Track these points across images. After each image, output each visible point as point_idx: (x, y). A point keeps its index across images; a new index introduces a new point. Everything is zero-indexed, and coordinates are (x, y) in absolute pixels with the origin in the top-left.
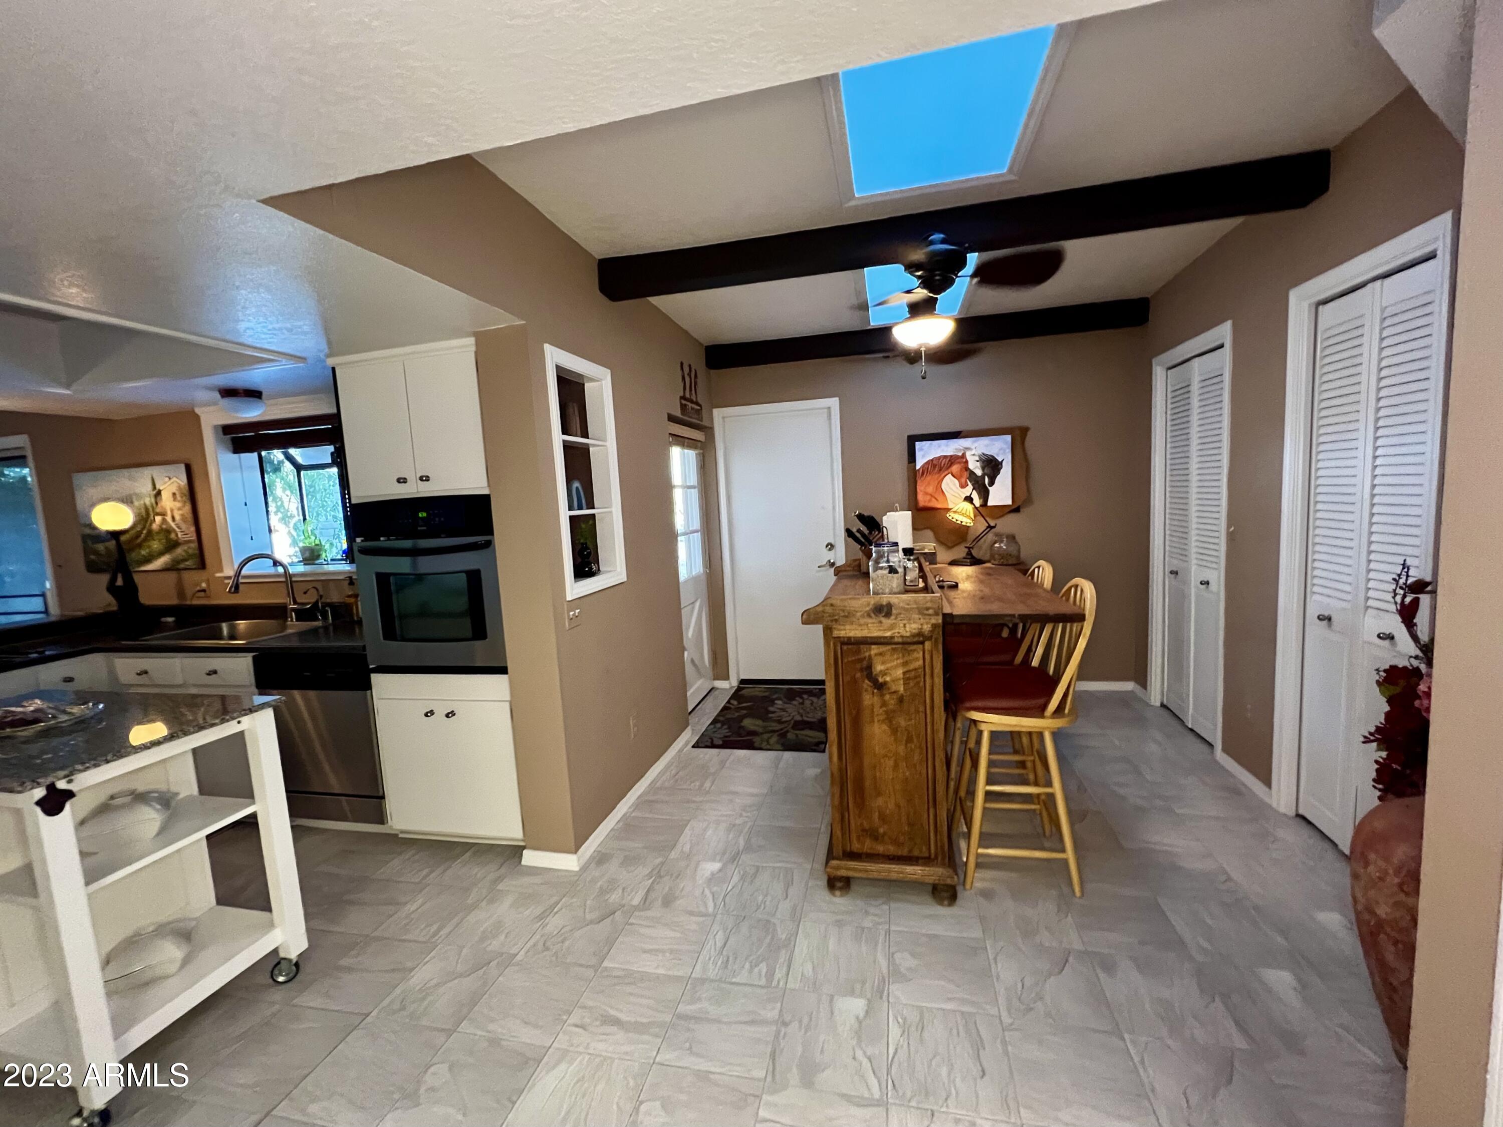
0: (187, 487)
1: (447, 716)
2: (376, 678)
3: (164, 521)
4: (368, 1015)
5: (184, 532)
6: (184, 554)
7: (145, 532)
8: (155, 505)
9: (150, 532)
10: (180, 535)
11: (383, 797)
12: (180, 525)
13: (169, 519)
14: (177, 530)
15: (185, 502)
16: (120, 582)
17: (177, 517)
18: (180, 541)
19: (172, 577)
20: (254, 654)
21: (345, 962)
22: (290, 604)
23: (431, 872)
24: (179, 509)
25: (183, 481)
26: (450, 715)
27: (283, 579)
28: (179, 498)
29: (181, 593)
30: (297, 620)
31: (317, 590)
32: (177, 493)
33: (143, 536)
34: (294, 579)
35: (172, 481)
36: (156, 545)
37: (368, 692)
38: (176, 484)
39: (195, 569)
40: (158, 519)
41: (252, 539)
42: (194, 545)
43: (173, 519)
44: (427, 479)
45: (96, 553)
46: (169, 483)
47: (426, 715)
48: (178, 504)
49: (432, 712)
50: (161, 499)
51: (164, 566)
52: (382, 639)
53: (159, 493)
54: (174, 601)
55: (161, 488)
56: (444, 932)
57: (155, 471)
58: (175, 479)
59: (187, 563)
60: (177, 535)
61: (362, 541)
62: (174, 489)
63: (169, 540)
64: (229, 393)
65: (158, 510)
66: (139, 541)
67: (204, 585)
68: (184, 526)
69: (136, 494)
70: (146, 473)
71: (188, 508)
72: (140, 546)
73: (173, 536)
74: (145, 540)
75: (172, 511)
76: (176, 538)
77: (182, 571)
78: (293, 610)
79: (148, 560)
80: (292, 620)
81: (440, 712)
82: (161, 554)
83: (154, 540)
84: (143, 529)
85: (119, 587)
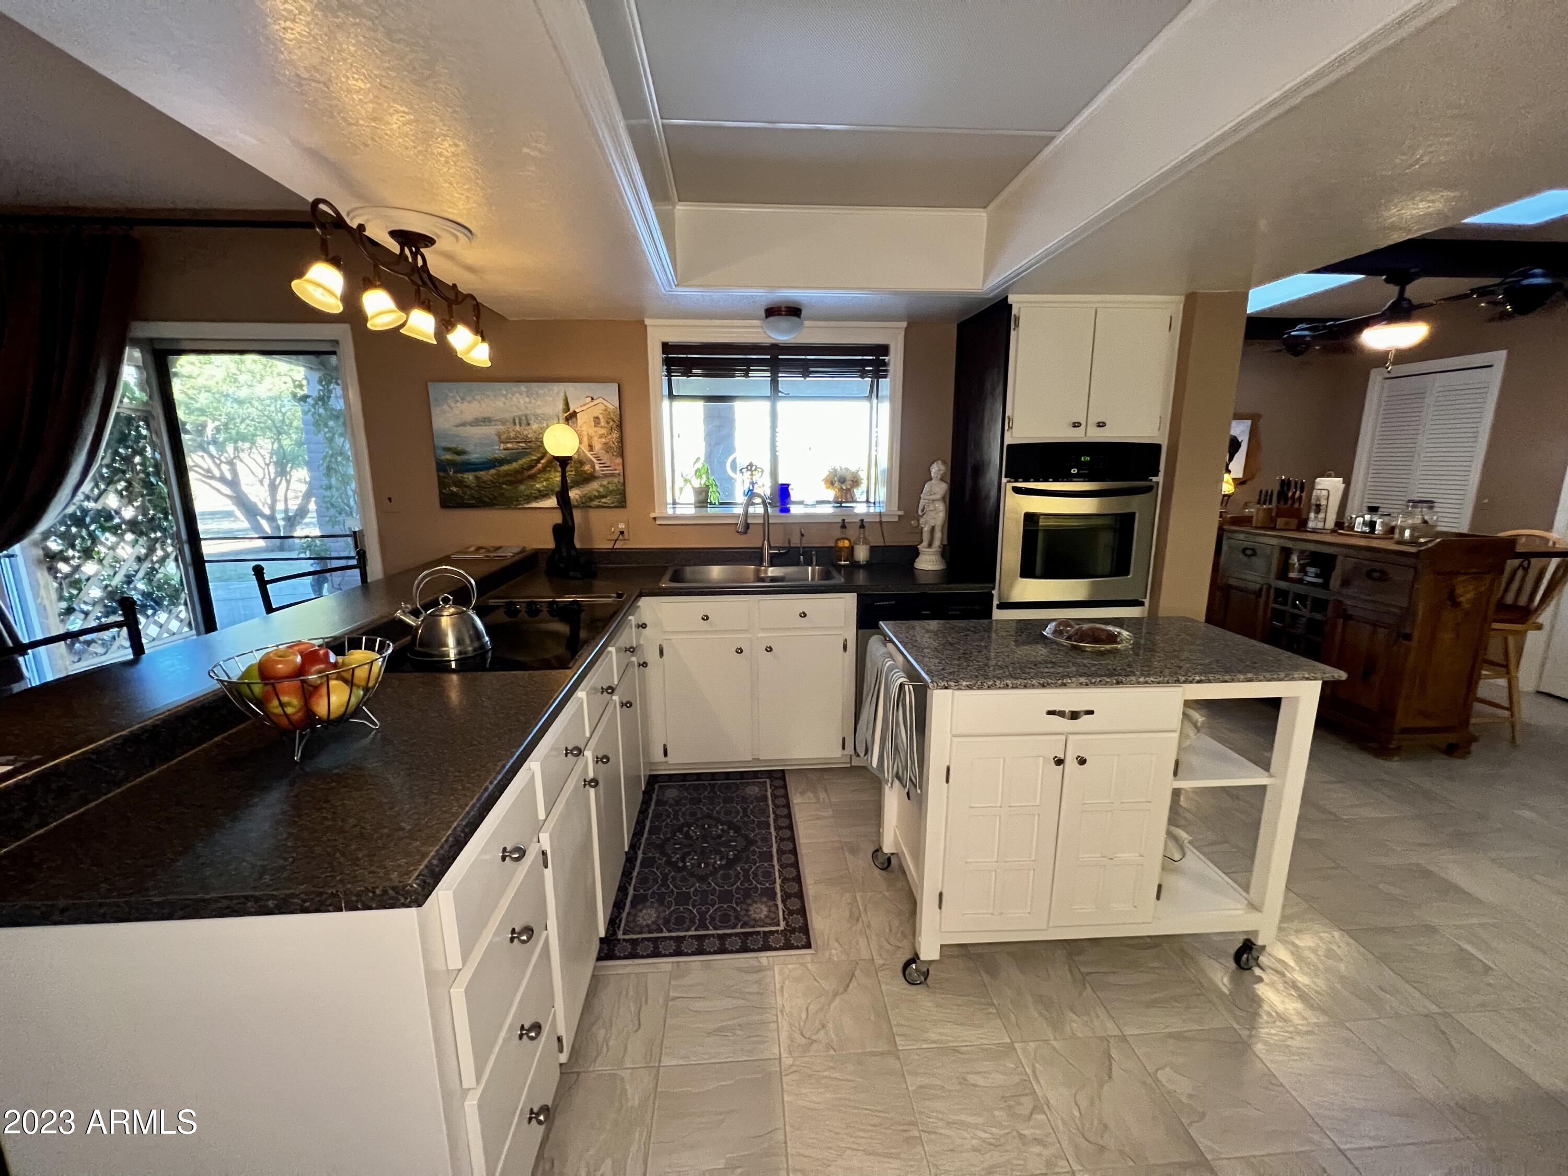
0: (616, 411)
5: (603, 463)
6: (600, 489)
7: (543, 461)
10: (597, 467)
12: (600, 456)
13: (584, 447)
14: (594, 460)
15: (610, 429)
17: (598, 446)
18: (597, 474)
24: (601, 437)
25: (612, 403)
28: (603, 423)
32: (601, 417)
33: (540, 465)
35: (595, 402)
38: (601, 407)
39: (616, 507)
42: (616, 480)
43: (591, 446)
45: (460, 484)
46: (591, 404)
48: (601, 431)
50: (575, 422)
53: (573, 416)
55: (578, 410)
57: (572, 390)
58: (600, 400)
59: (604, 500)
60: (593, 467)
62: (598, 411)
63: (580, 473)
66: (533, 471)
67: (622, 526)
68: (606, 458)
69: (536, 416)
70: (559, 390)
71: (612, 437)
72: (533, 477)
73: (587, 468)
75: (590, 438)
76: (591, 470)
77: (591, 510)
79: (545, 494)
84: (542, 457)
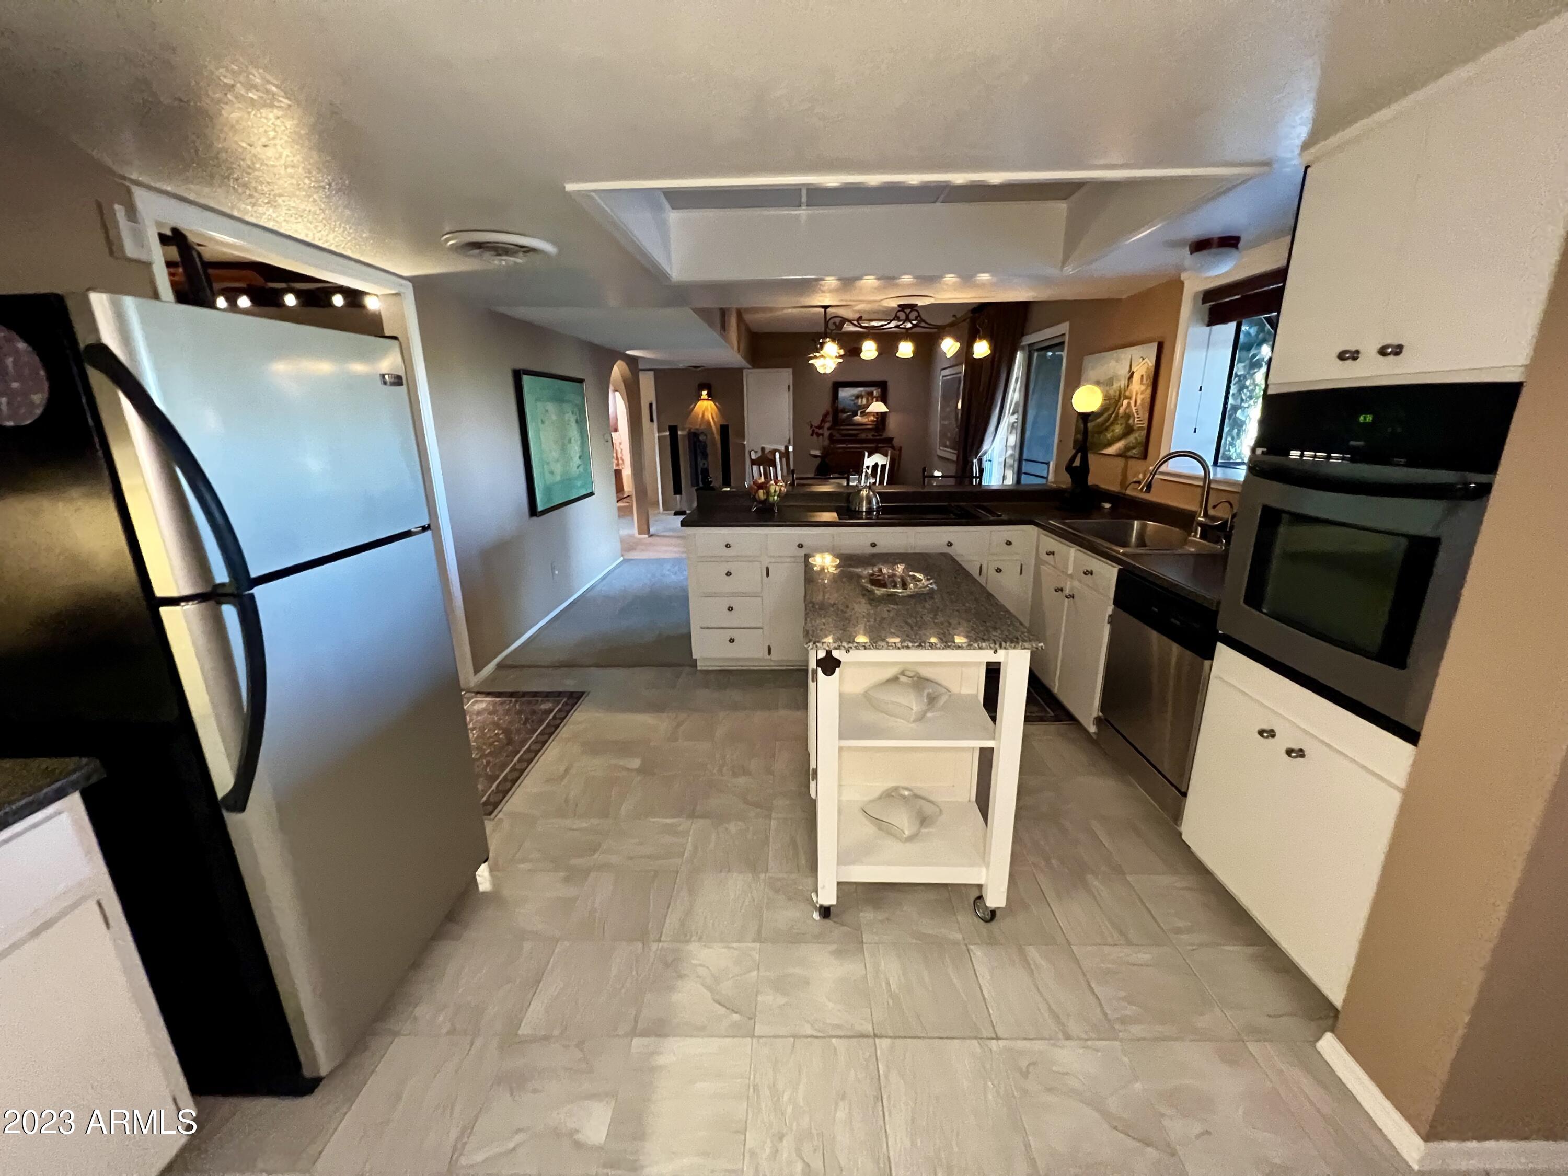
0: (1153, 369)
1: (1289, 752)
2: (1222, 649)
3: (1128, 405)
4: (998, 1038)
5: (1139, 419)
6: (1134, 441)
8: (1125, 389)
9: (1117, 415)
10: (1137, 421)
11: (1185, 795)
12: (1139, 410)
13: (1133, 403)
14: (1136, 416)
15: (1148, 386)
16: (1077, 463)
17: (1139, 402)
18: (1135, 428)
19: (1120, 462)
20: (1121, 567)
21: (1033, 952)
22: (1199, 516)
23: (1189, 930)
24: (1142, 393)
25: (1152, 362)
26: (1295, 753)
27: (1201, 484)
28: (1145, 381)
29: (1124, 483)
30: (1201, 538)
31: (1231, 505)
32: (1145, 376)
34: (1212, 486)
35: (1144, 361)
36: (1118, 429)
37: (1207, 663)
38: (1146, 366)
39: (1139, 459)
40: (1124, 403)
41: (1195, 432)
42: (1144, 432)
43: (1136, 404)
44: (1398, 350)
46: (1143, 363)
47: (1261, 733)
48: (1143, 388)
49: (1272, 734)
50: (1132, 382)
51: (1118, 452)
52: (1242, 601)
53: (1132, 375)
54: (1114, 487)
55: (1135, 370)
56: (1137, 1030)
57: (1134, 352)
58: (1147, 360)
59: (1135, 451)
60: (1134, 421)
61: (1263, 453)
62: (1144, 371)
63: (1128, 425)
64: (1201, 246)
65: (1127, 393)
66: (1107, 425)
68: (1141, 412)
69: (1113, 377)
70: (1127, 354)
71: (1149, 391)
72: (1107, 429)
73: (1131, 421)
74: (1112, 424)
75: (1137, 394)
76: (1132, 424)
77: (1130, 460)
78: (1201, 524)
79: (1110, 444)
80: (1195, 536)
81: (1284, 740)
82: (1119, 438)
83: (1118, 424)
84: (1113, 412)
85: (1076, 467)
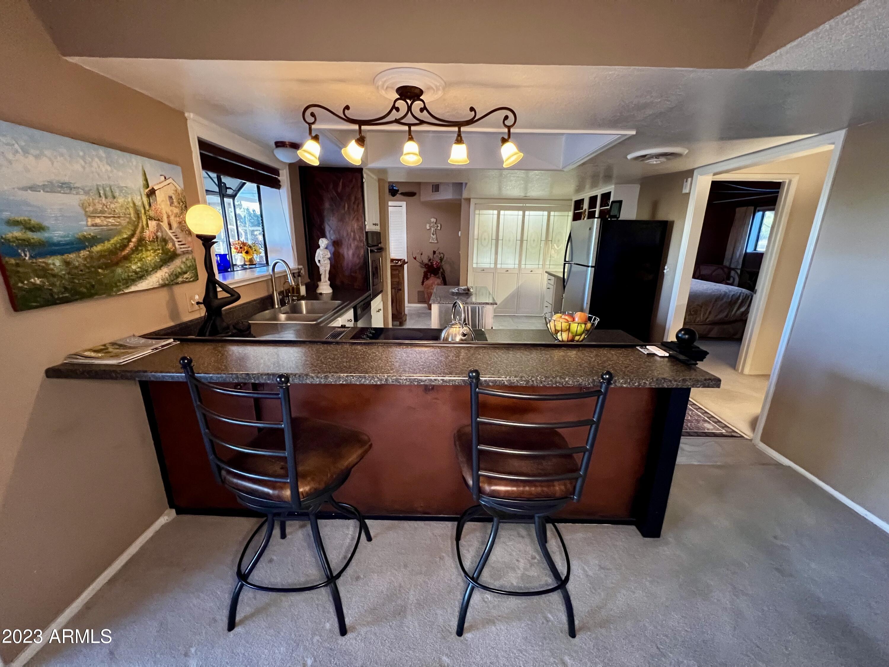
0: (186, 191)
3: (159, 227)
5: (182, 242)
6: (182, 266)
7: (134, 240)
8: (147, 207)
9: (141, 240)
10: (177, 245)
12: (177, 233)
13: (165, 225)
14: (174, 238)
15: (182, 209)
17: (174, 225)
18: (177, 252)
19: (164, 294)
24: (176, 216)
25: (180, 183)
28: (175, 203)
29: (175, 311)
32: (173, 197)
33: (132, 245)
35: (167, 182)
36: (149, 257)
38: (173, 187)
39: (193, 281)
40: (152, 224)
43: (170, 225)
45: (43, 272)
46: (164, 183)
48: (175, 210)
50: (155, 200)
51: (158, 283)
53: (152, 193)
54: (169, 322)
55: (156, 188)
57: (147, 165)
58: (171, 180)
59: (185, 276)
60: (174, 245)
62: (171, 191)
63: (165, 252)
65: (152, 213)
66: (126, 251)
67: (197, 297)
68: (181, 236)
73: (170, 246)
74: (136, 250)
75: (168, 216)
76: (173, 248)
77: (177, 287)
79: (141, 275)
82: (157, 267)
83: (147, 250)
84: (133, 235)
